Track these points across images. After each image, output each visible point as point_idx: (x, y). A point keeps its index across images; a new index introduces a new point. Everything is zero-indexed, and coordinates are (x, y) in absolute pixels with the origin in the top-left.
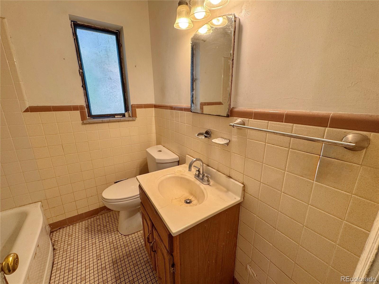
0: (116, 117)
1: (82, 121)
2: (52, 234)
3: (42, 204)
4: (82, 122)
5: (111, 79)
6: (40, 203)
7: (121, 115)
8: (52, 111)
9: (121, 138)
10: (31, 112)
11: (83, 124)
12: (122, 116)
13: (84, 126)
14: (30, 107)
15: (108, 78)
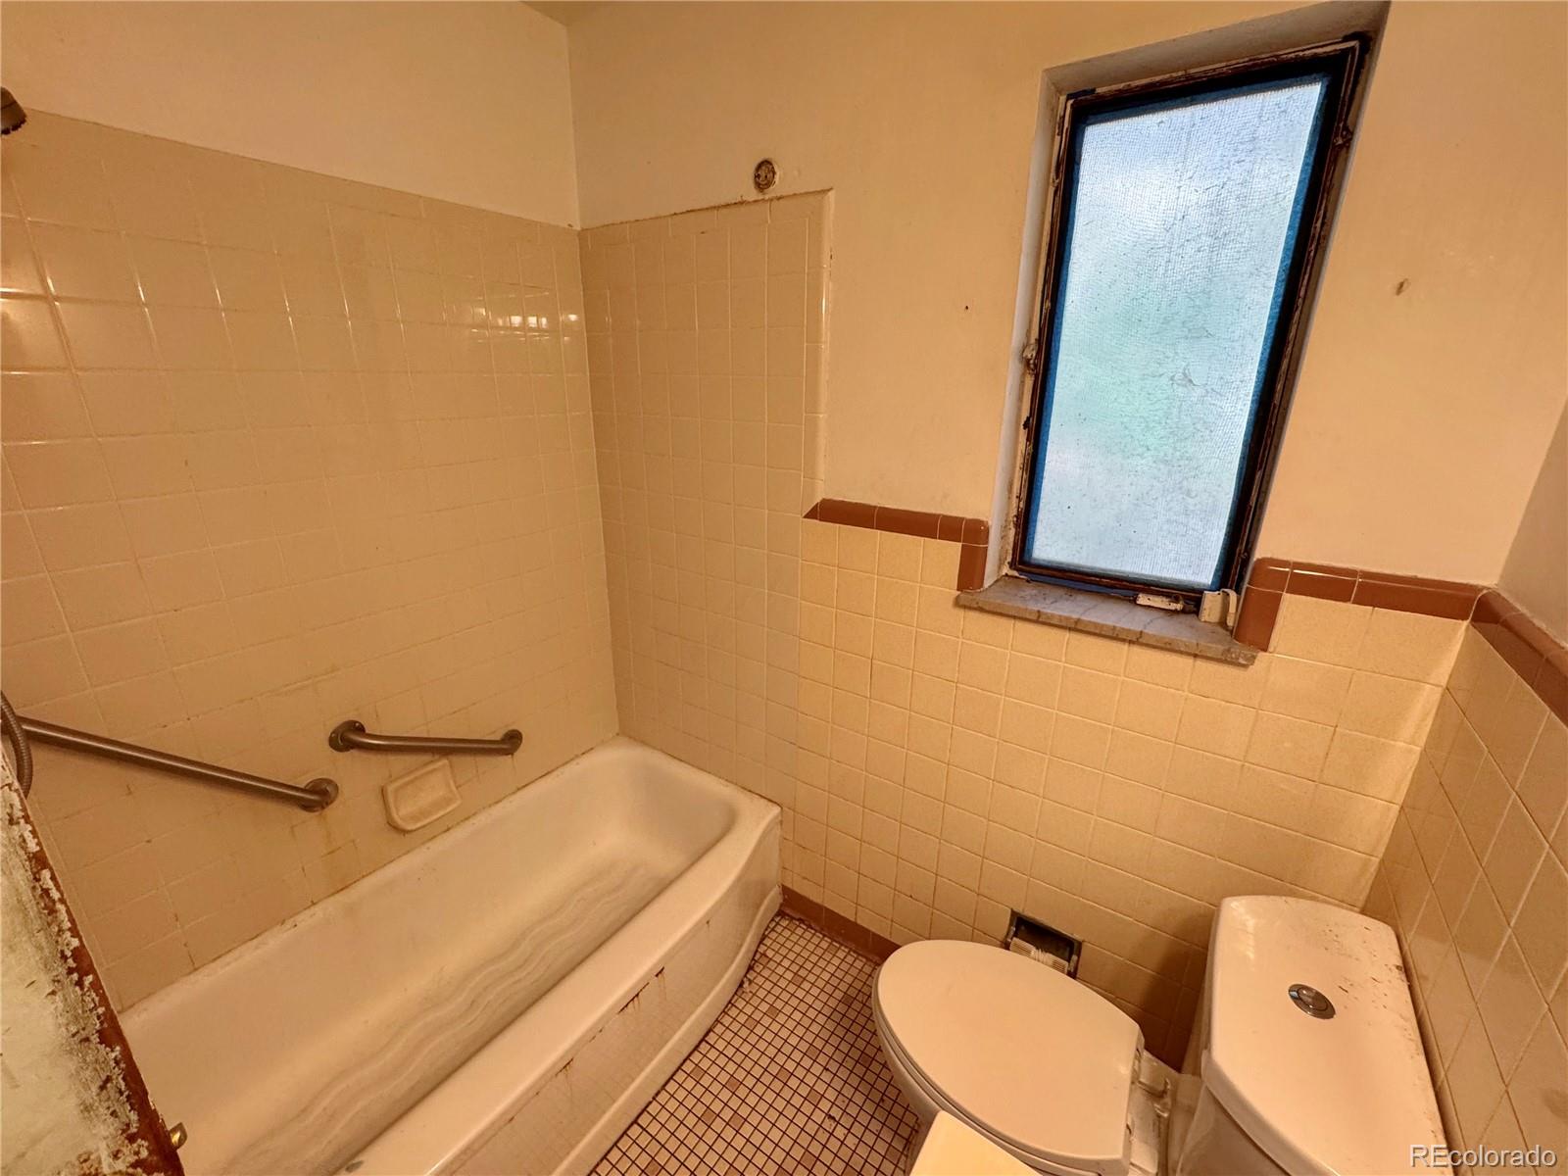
0: (1143, 599)
1: (958, 590)
2: (777, 919)
3: (782, 816)
4: (959, 592)
5: (1191, 381)
6: (776, 810)
7: (1176, 600)
8: (873, 528)
9: (1113, 731)
10: (820, 520)
11: (957, 603)
12: (1179, 606)
13: (961, 613)
14: (824, 501)
15: (1172, 379)
